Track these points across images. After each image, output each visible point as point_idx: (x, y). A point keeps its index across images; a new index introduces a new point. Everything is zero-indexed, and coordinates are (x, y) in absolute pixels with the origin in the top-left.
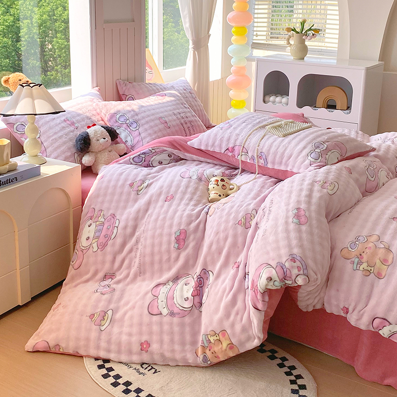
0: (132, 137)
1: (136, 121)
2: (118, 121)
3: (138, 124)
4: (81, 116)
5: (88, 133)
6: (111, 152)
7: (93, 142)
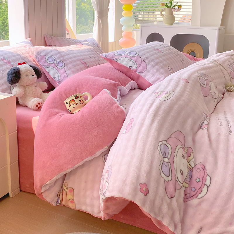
1: (62, 62)
2: (47, 61)
3: (63, 63)
4: (16, 57)
5: (19, 69)
6: (37, 87)
7: (23, 77)
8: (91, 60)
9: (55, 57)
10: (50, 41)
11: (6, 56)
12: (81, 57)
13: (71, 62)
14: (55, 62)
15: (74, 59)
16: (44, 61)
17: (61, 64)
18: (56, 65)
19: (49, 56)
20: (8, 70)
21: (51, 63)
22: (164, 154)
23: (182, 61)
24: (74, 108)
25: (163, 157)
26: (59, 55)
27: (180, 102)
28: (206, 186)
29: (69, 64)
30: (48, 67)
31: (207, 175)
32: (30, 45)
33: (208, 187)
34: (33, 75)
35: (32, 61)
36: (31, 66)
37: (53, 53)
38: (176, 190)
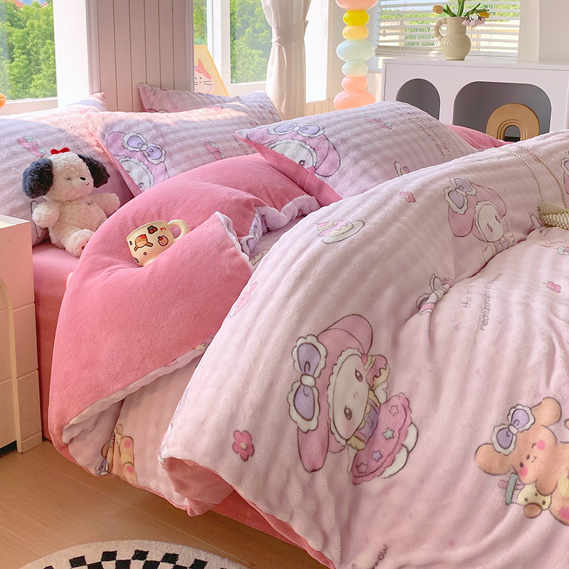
0: (151, 176)
1: (160, 147)
2: (126, 146)
3: (163, 151)
4: (55, 135)
5: (51, 162)
6: (91, 206)
7: (59, 181)
8: (235, 144)
9: (146, 137)
10: (152, 99)
11: (31, 133)
12: (209, 138)
13: (181, 150)
14: (144, 148)
15: (191, 142)
16: (120, 145)
17: (157, 154)
18: (146, 156)
19: (131, 134)
20: (28, 166)
21: (135, 149)
22: (306, 367)
23: (443, 150)
24: (145, 254)
25: (301, 373)
26: (154, 132)
27: (373, 248)
28: (404, 448)
29: (177, 152)
30: (127, 159)
31: (412, 423)
32: (96, 109)
33: (409, 453)
34: (81, 178)
35: (92, 146)
36: (81, 157)
37: (142, 127)
38: (329, 453)
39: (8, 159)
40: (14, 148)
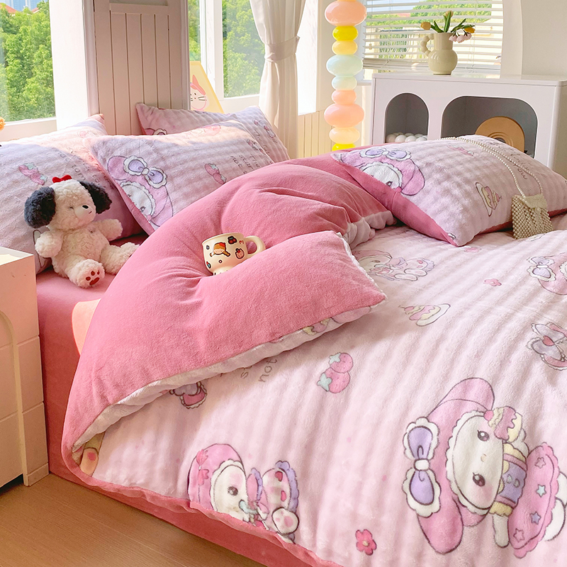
0: (153, 200)
1: (161, 171)
2: (128, 170)
3: (164, 175)
4: (56, 161)
7: (62, 210)
10: (150, 118)
12: (209, 160)
13: (182, 173)
14: (145, 172)
15: (191, 164)
16: (121, 170)
17: (158, 178)
18: (147, 179)
19: (132, 158)
21: (137, 174)
29: (177, 176)
30: (129, 183)
32: (95, 131)
34: (84, 206)
37: (142, 151)
39: (9, 187)
40: (15, 177)
